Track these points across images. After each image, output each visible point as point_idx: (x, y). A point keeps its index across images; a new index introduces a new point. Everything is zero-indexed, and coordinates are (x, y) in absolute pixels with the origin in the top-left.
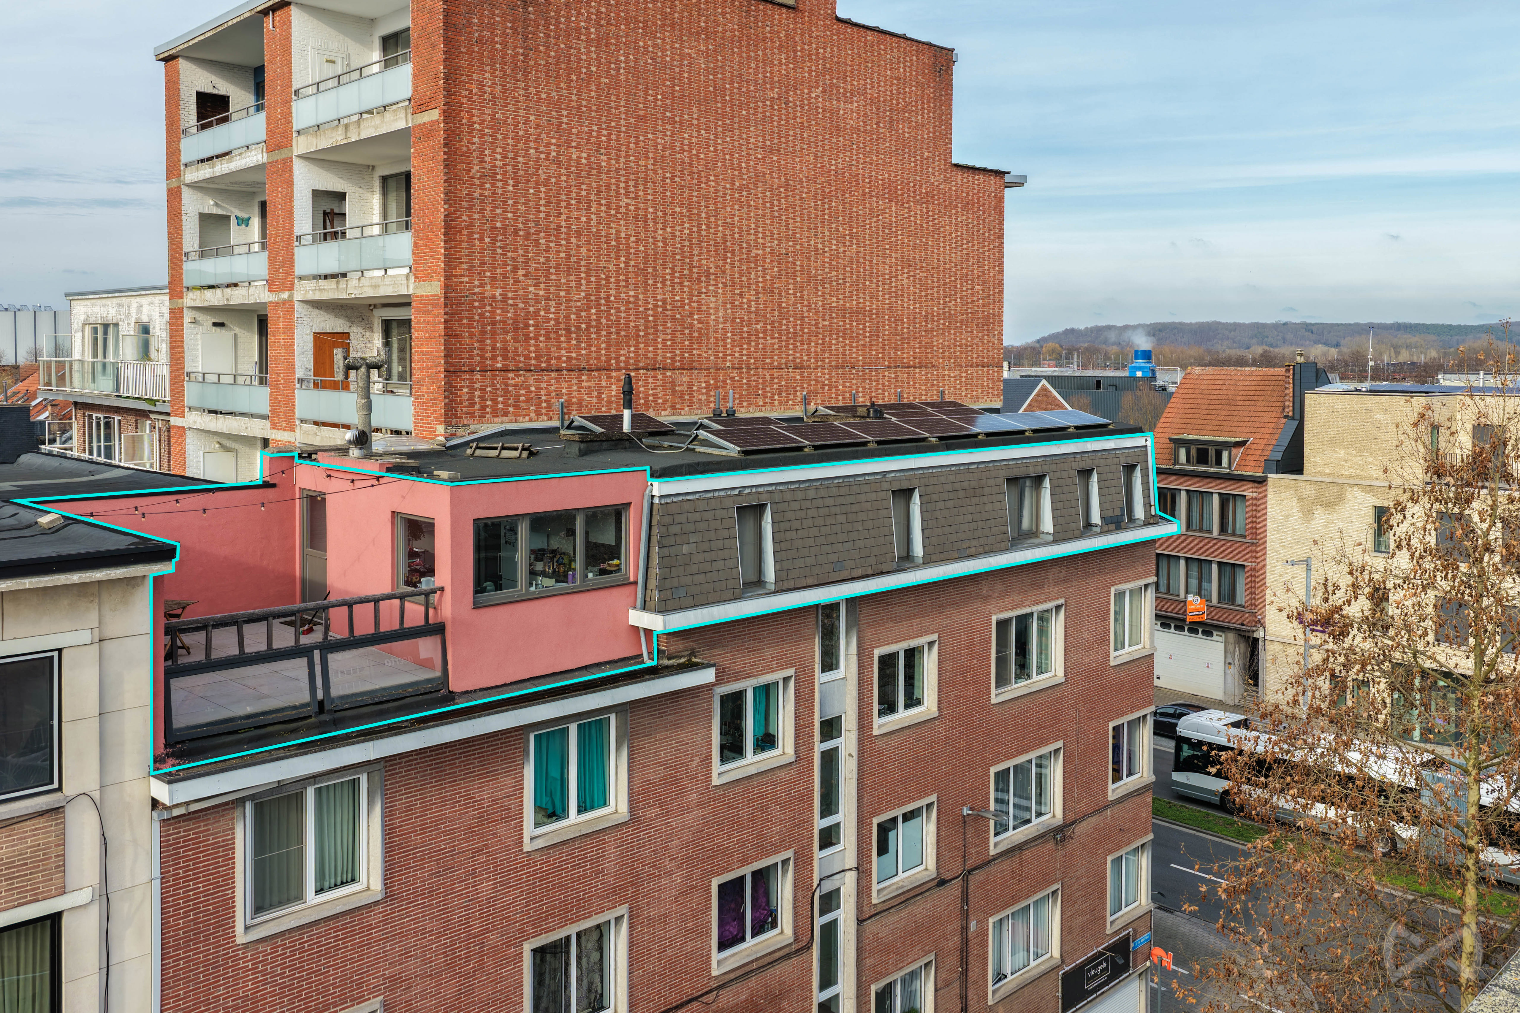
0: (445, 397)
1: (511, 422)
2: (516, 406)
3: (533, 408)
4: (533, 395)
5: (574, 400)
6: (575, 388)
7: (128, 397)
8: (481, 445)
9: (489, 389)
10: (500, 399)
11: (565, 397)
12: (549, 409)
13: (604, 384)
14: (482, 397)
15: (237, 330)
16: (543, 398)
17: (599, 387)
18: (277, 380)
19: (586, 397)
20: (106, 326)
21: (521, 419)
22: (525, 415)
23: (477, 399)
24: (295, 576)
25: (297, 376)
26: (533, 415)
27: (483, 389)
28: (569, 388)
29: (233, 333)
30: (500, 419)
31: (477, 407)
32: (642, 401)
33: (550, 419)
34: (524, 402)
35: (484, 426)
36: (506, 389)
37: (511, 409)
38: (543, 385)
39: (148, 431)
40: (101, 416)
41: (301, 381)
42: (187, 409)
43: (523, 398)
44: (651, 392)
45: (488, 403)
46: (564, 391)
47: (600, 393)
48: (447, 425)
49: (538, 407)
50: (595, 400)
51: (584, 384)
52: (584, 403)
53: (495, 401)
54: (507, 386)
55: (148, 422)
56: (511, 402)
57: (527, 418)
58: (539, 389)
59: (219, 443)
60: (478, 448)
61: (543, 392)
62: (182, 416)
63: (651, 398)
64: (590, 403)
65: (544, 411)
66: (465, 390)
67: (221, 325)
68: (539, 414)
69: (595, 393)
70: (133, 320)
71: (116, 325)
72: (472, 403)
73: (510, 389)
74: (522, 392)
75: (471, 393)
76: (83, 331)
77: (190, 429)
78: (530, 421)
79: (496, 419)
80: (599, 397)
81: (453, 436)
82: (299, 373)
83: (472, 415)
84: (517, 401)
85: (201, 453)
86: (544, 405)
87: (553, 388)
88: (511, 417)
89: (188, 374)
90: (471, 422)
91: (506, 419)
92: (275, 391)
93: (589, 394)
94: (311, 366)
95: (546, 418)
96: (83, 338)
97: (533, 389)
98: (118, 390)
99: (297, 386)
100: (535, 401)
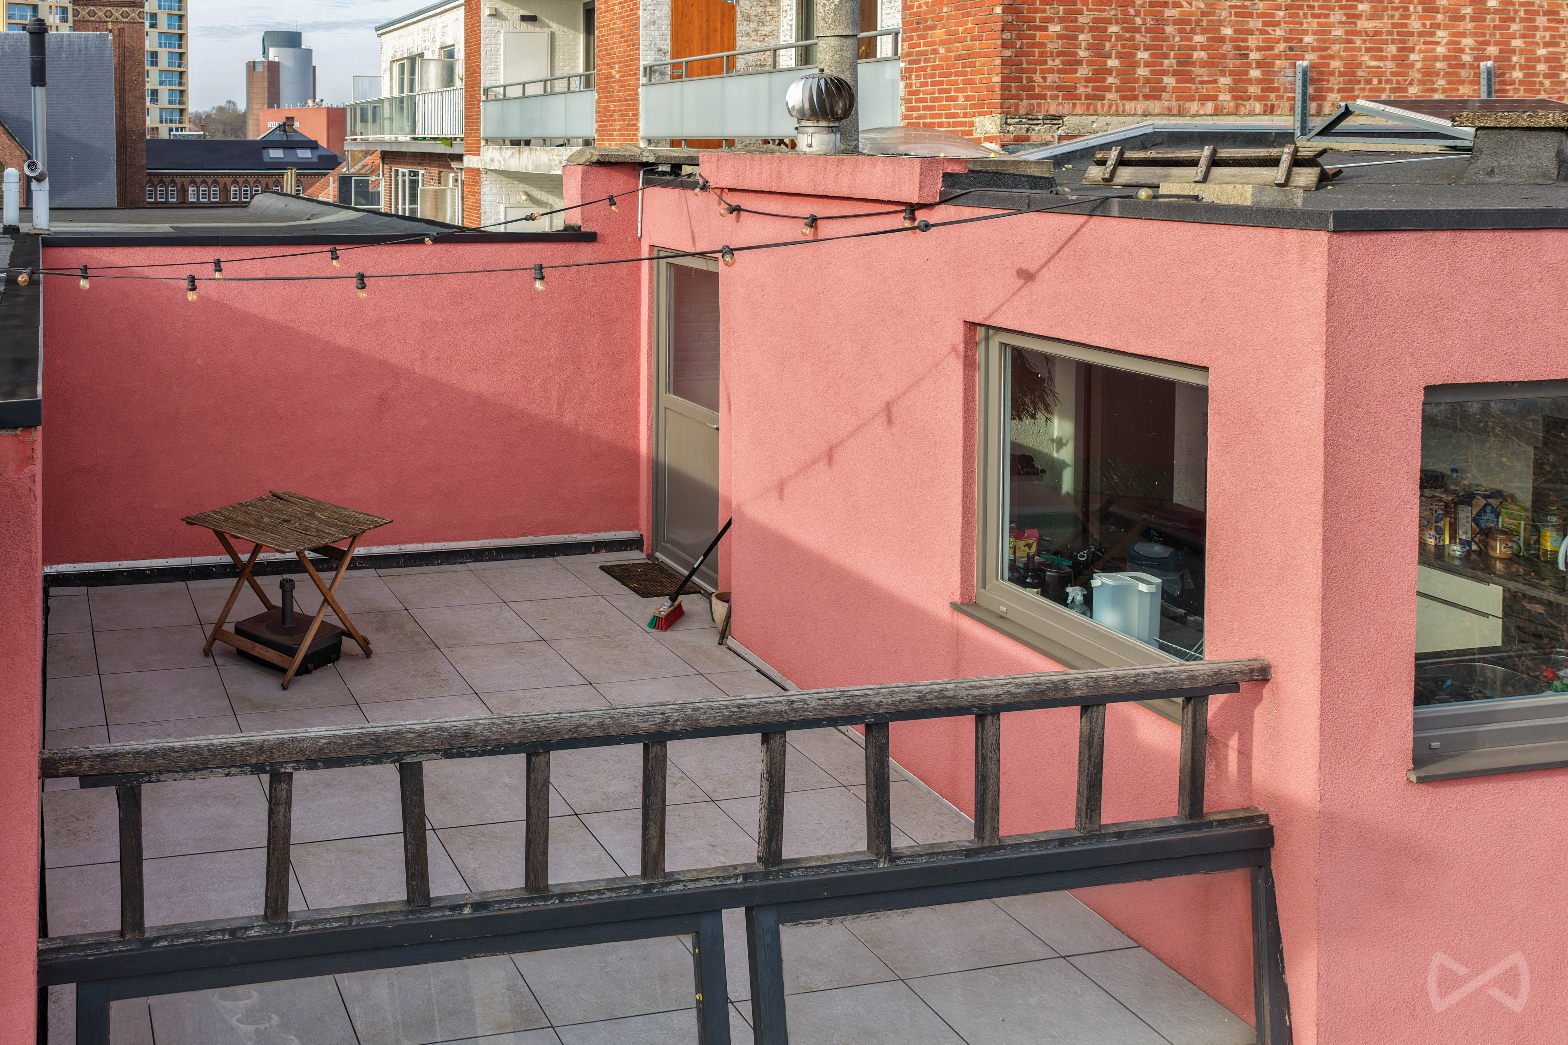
0: (1005, 45)
1: (1169, 113)
2: (1183, 72)
3: (1225, 81)
4: (1228, 47)
5: (1335, 64)
6: (1338, 32)
7: (425, 138)
8: (1130, 155)
9: (1113, 29)
10: (1143, 55)
11: (1311, 57)
12: (1267, 84)
13: (1415, 24)
14: (1096, 48)
15: (555, 27)
16: (1254, 56)
17: (1403, 34)
18: (609, 76)
19: (1366, 58)
20: (412, 59)
21: (1194, 106)
22: (1204, 99)
23: (1082, 53)
24: (636, 454)
25: (642, 63)
26: (1225, 97)
27: (1098, 28)
28: (1323, 32)
29: (547, 31)
30: (1140, 106)
31: (1083, 71)
32: (1518, 74)
33: (1270, 110)
34: (1203, 64)
35: (1099, 122)
36: (1157, 30)
37: (1169, 81)
38: (1255, 24)
39: (451, 185)
40: (406, 171)
41: (650, 71)
42: (483, 143)
43: (1199, 55)
44: (1542, 52)
45: (1112, 63)
46: (1308, 39)
47: (1406, 50)
48: (1006, 114)
49: (1240, 78)
50: (1390, 65)
51: (1363, 24)
52: (1360, 73)
53: (1129, 60)
54: (1161, 22)
55: (452, 175)
56: (1169, 63)
57: (1210, 106)
58: (1243, 32)
59: (526, 193)
60: (1122, 162)
61: (1252, 42)
62: (477, 153)
63: (1541, 67)
64: (1377, 73)
65: (1253, 90)
66: (1055, 28)
67: (532, 19)
68: (1240, 96)
69: (1392, 49)
70: (438, 45)
71: (421, 55)
72: (1072, 63)
73: (1169, 29)
74: (1199, 39)
75: (1069, 37)
76: (391, 70)
77: (487, 171)
78: (1218, 112)
79: (1129, 106)
80: (1401, 60)
81: (1021, 140)
82: (646, 58)
83: (1070, 93)
84: (1185, 61)
85: (502, 207)
86: (1255, 73)
87: (1279, 32)
88: (1168, 101)
89: (486, 91)
90: (1067, 107)
91: (1155, 106)
92: (606, 94)
93: (1376, 52)
94: (667, 45)
95: (1258, 107)
96: (391, 78)
97: (1228, 31)
98: (414, 130)
99: (643, 80)
100: (1231, 64)
